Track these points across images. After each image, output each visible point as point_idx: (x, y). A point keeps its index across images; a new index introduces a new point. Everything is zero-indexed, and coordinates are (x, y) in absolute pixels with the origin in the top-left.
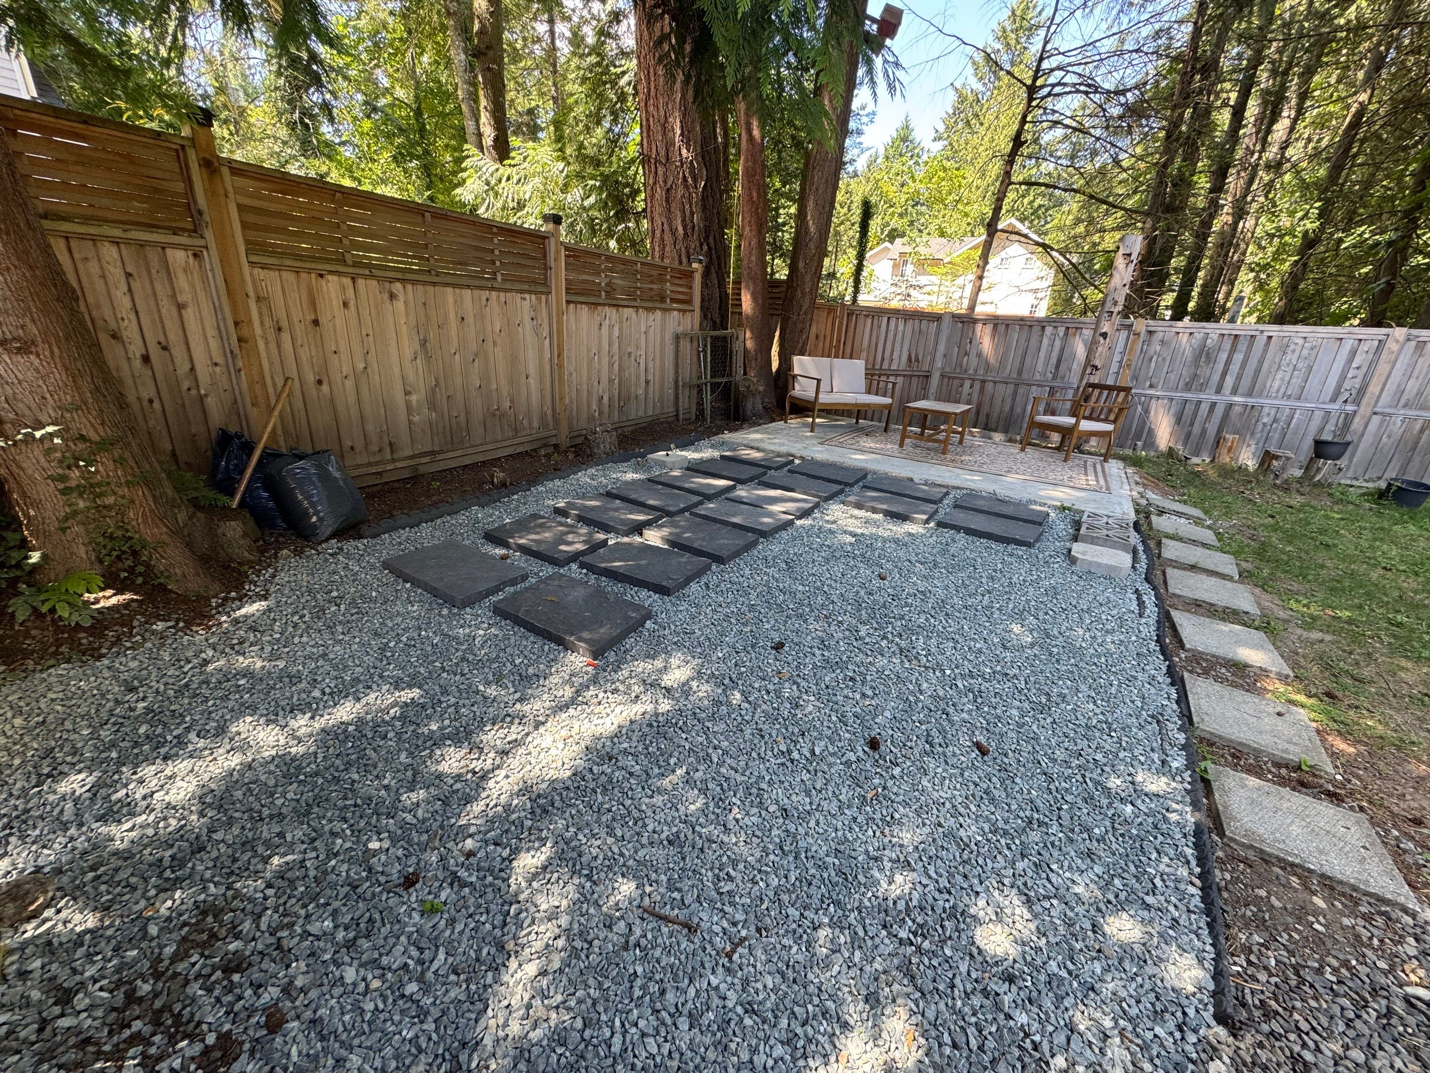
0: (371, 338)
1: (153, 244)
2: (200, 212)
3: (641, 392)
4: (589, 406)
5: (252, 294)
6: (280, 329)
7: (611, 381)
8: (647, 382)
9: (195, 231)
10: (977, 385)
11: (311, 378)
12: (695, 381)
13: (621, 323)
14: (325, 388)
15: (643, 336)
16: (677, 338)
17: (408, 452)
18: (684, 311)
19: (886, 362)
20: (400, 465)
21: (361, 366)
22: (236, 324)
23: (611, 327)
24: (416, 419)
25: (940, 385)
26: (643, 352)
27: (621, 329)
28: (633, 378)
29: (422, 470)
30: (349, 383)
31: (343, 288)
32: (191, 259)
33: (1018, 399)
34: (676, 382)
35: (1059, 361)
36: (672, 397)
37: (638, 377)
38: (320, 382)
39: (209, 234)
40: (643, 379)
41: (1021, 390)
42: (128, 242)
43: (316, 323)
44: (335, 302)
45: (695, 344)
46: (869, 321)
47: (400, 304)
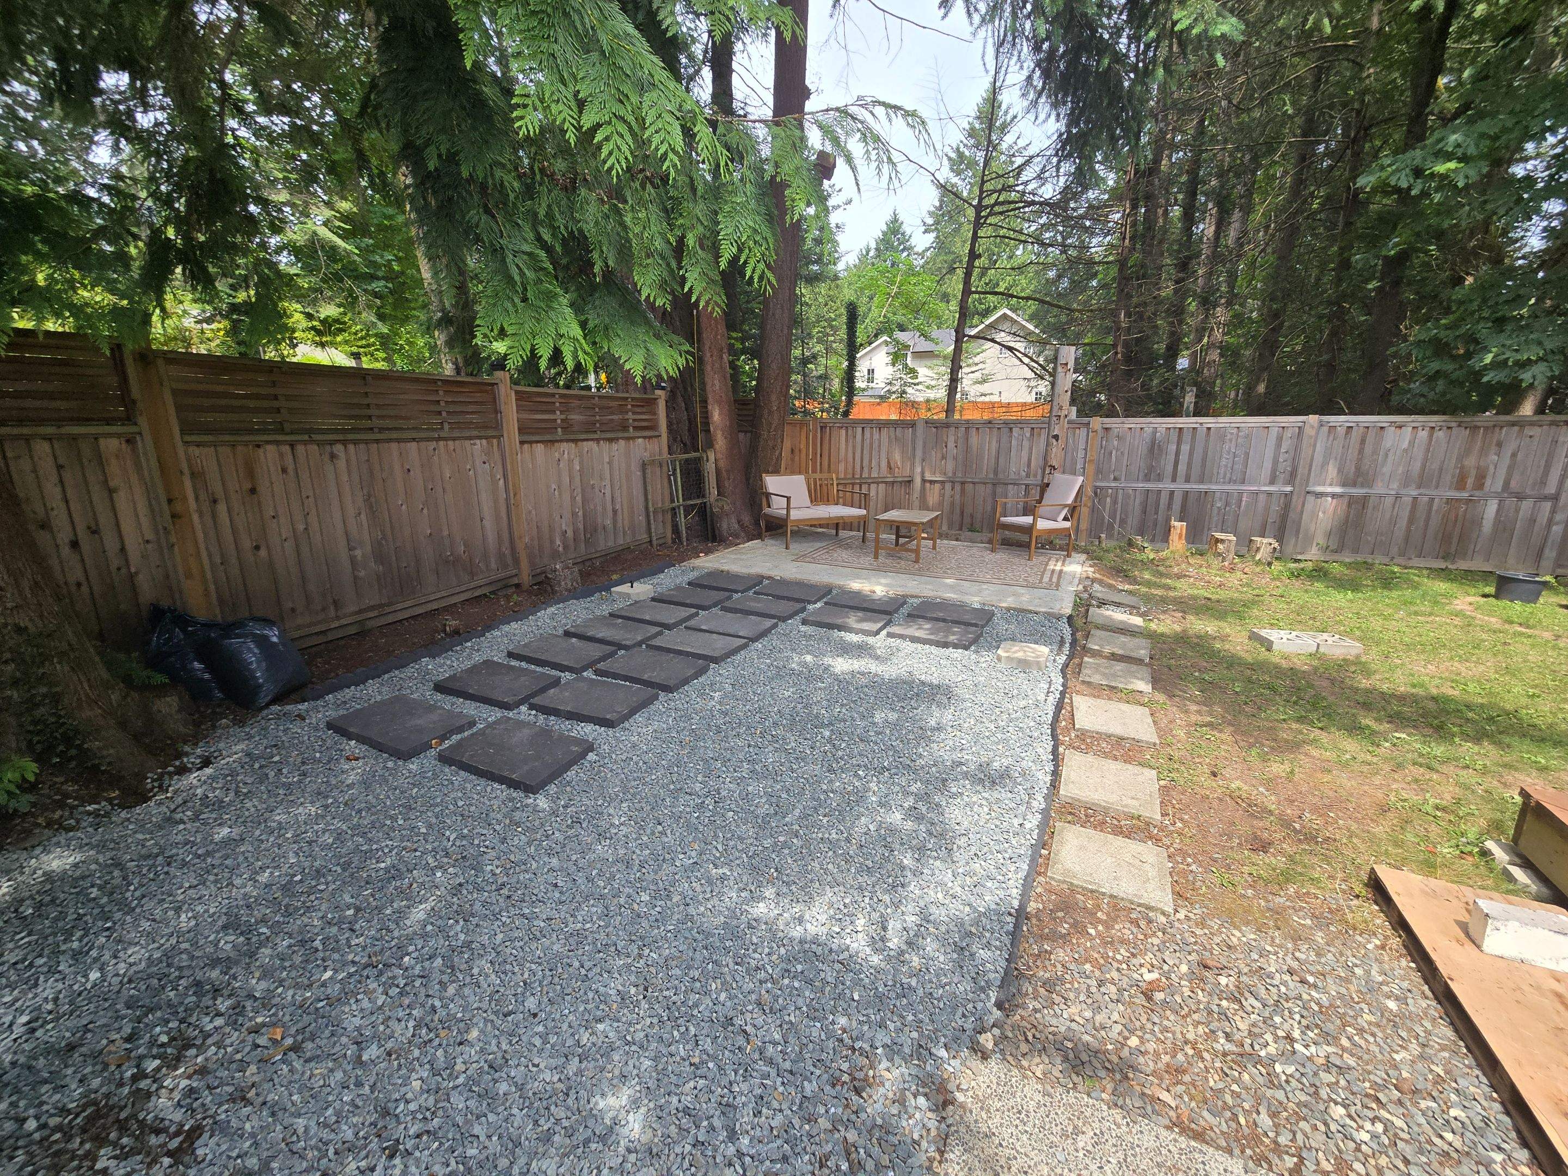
0: (311, 499)
1: (85, 436)
2: (134, 402)
3: (608, 522)
4: (552, 542)
5: (186, 471)
6: (215, 501)
7: (574, 514)
8: (615, 512)
9: (128, 419)
10: (958, 487)
11: (247, 544)
12: (668, 505)
13: (581, 456)
14: (263, 553)
15: (606, 467)
16: (644, 466)
17: (353, 609)
18: (650, 437)
19: (866, 470)
20: (344, 622)
21: (301, 527)
22: (170, 501)
23: (570, 461)
24: (362, 574)
25: (923, 489)
26: (607, 482)
27: (581, 463)
28: (599, 508)
29: (370, 624)
30: (289, 545)
31: (281, 455)
32: (124, 446)
33: (998, 498)
34: (647, 508)
36: (644, 524)
37: (604, 509)
38: (257, 548)
39: (143, 421)
40: (609, 508)
41: (999, 490)
42: (60, 437)
43: (253, 491)
44: (272, 469)
45: (665, 468)
46: (843, 432)
47: (342, 463)
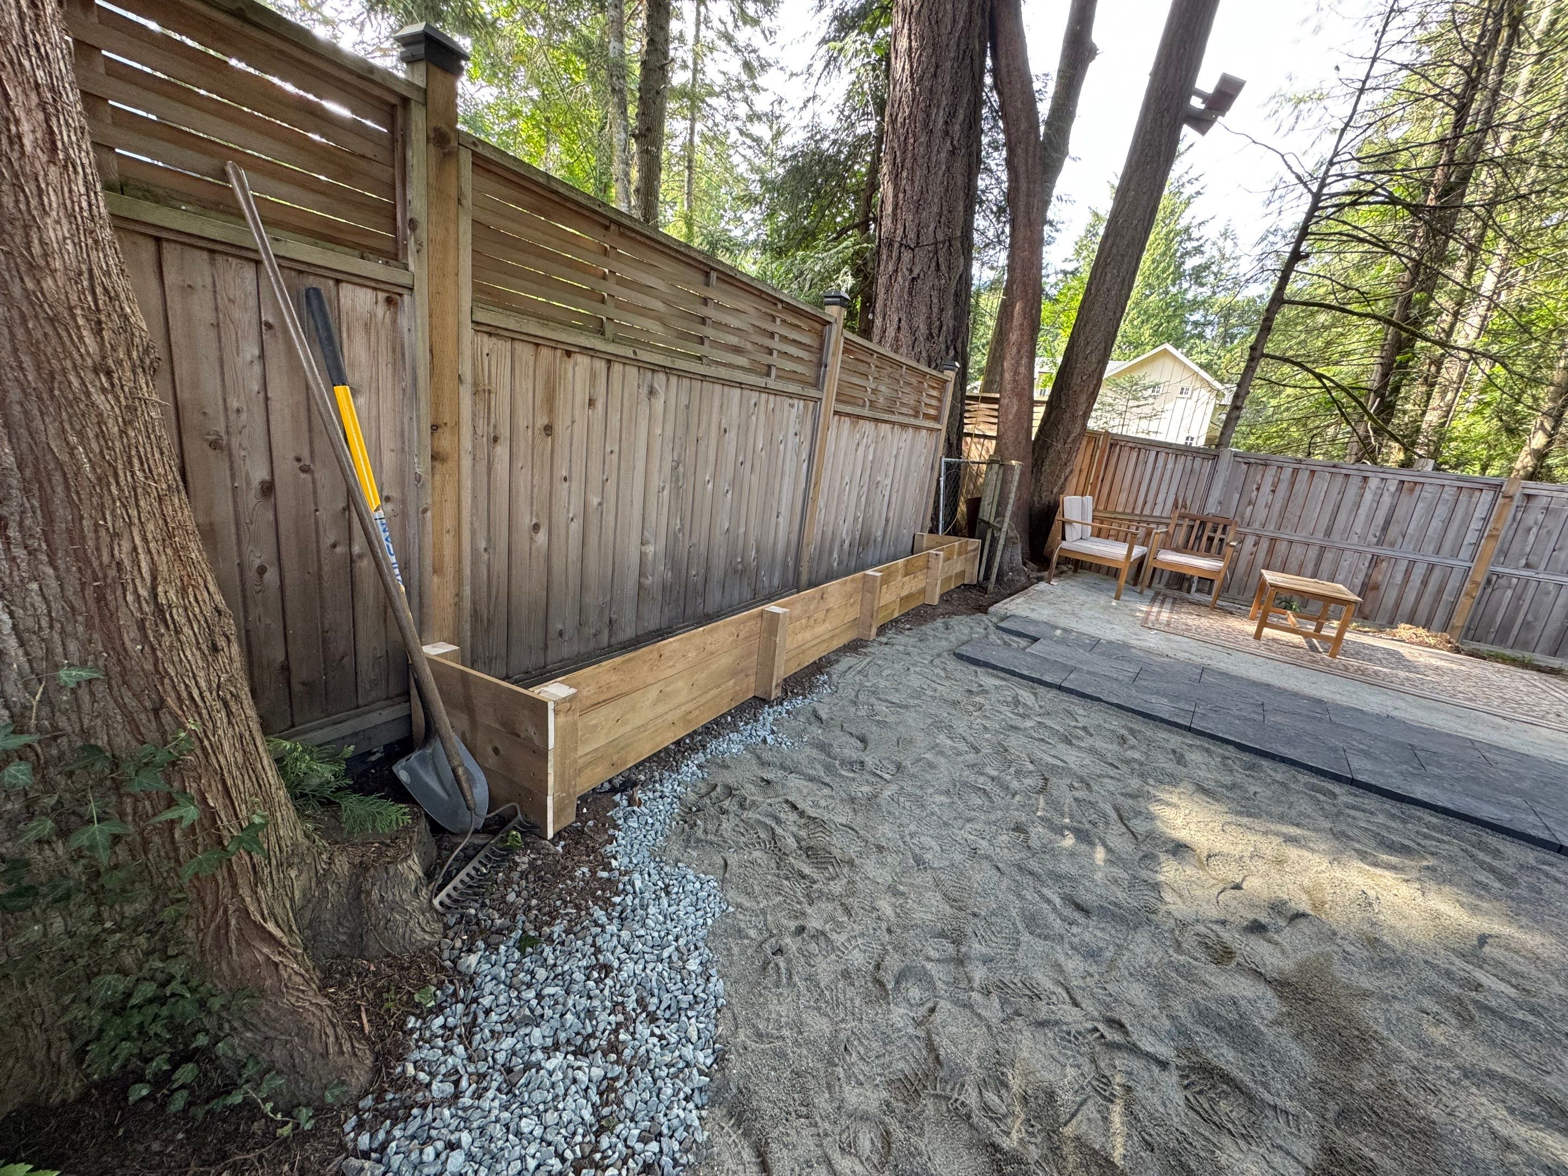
0: (615, 456)
1: (322, 270)
2: (411, 225)
5: (468, 377)
6: (496, 439)
9: (395, 257)
10: (1265, 544)
11: (524, 519)
14: (542, 537)
15: (893, 461)
19: (1148, 506)
21: (595, 500)
22: (435, 427)
23: (867, 447)
24: (648, 581)
30: (575, 527)
31: (593, 376)
32: (381, 310)
33: (1324, 565)
35: (1387, 523)
38: (536, 527)
39: (418, 266)
41: (1328, 555)
43: (548, 430)
44: (578, 398)
45: (935, 472)
46: (1135, 454)
47: (659, 403)
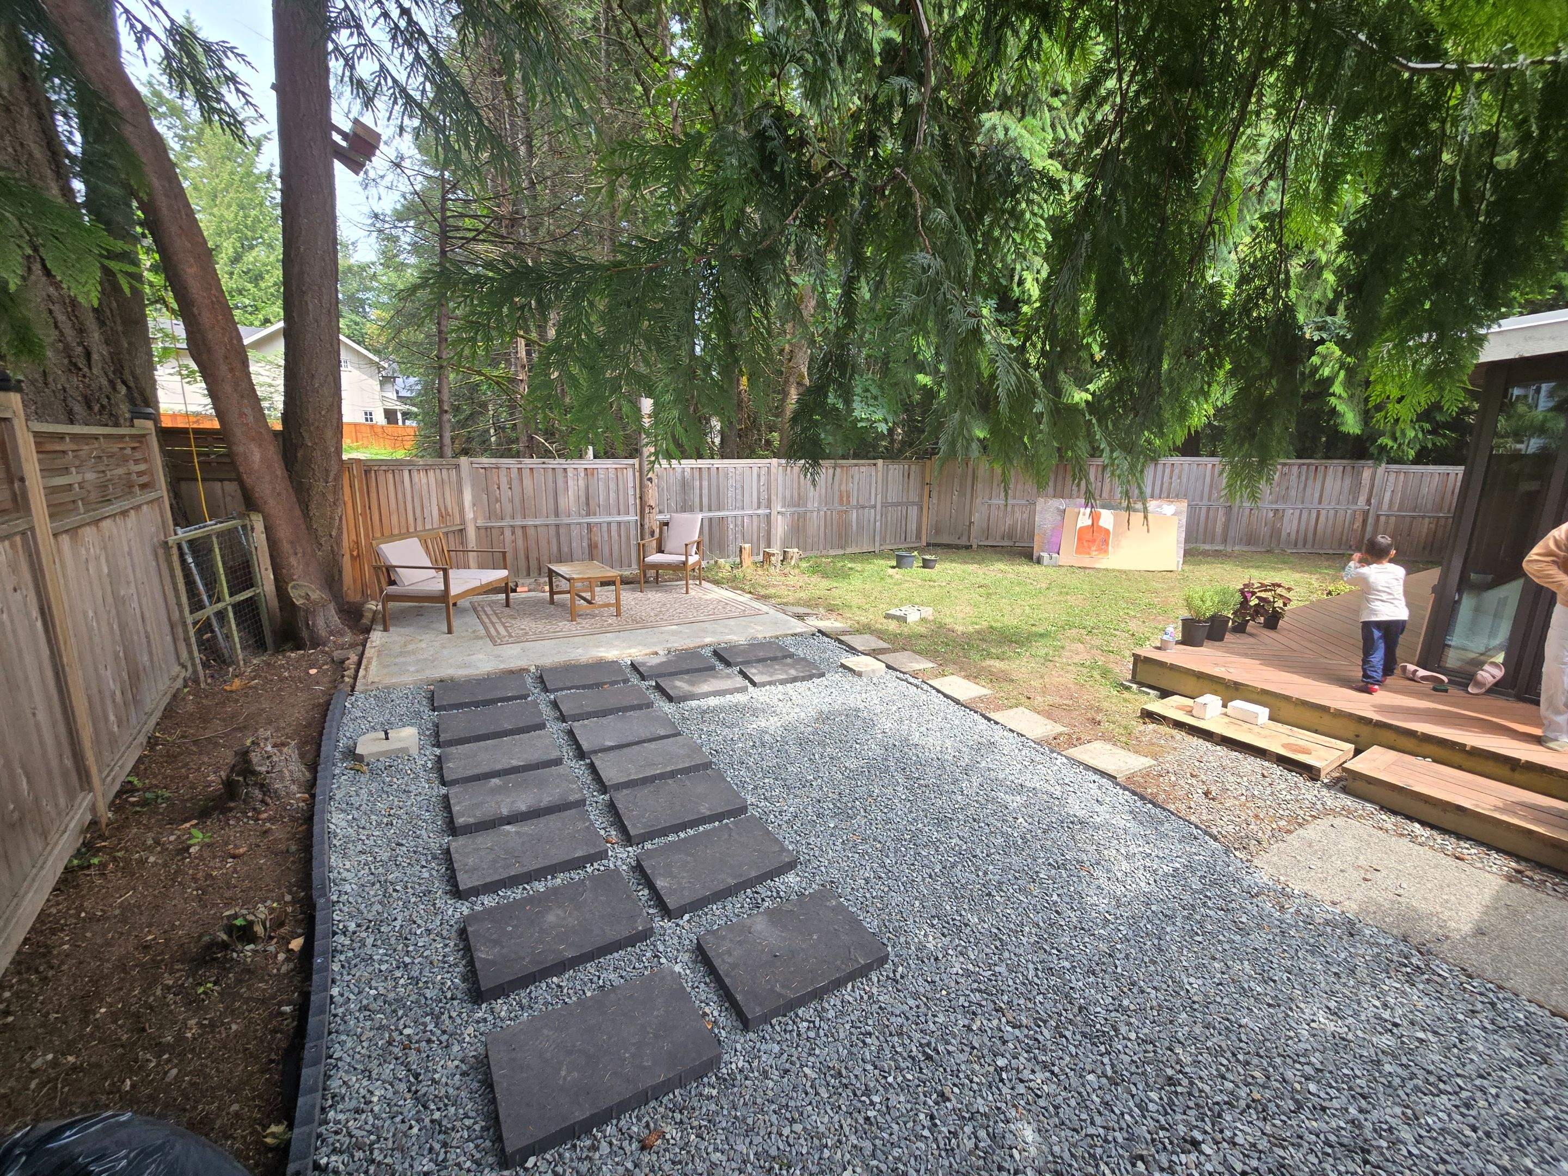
7: (117, 657)
8: (148, 637)
10: (519, 532)
13: (105, 549)
18: (153, 502)
19: (419, 522)
25: (478, 537)
26: (133, 588)
27: (107, 560)
28: (135, 638)
33: (562, 539)
35: (587, 499)
37: (139, 636)
40: (142, 632)
41: (562, 530)
46: (390, 476)
